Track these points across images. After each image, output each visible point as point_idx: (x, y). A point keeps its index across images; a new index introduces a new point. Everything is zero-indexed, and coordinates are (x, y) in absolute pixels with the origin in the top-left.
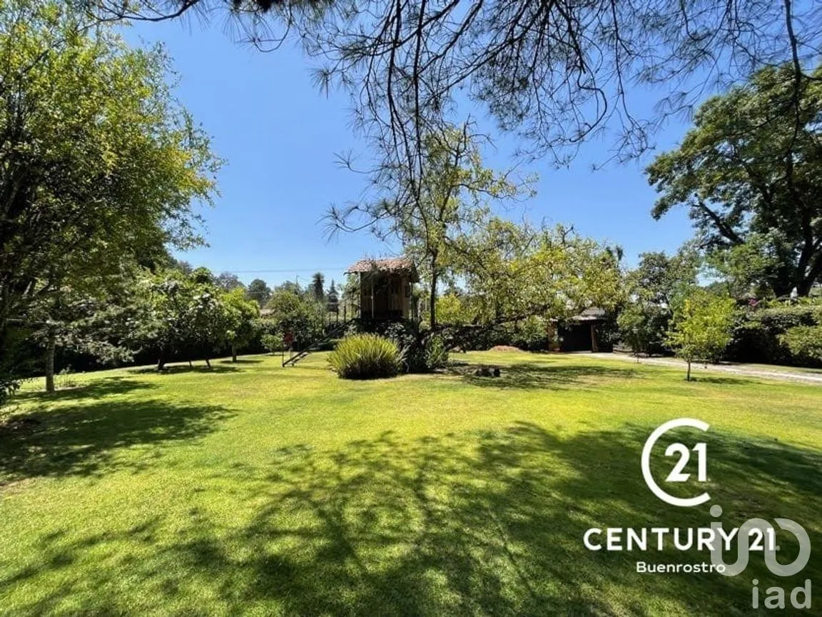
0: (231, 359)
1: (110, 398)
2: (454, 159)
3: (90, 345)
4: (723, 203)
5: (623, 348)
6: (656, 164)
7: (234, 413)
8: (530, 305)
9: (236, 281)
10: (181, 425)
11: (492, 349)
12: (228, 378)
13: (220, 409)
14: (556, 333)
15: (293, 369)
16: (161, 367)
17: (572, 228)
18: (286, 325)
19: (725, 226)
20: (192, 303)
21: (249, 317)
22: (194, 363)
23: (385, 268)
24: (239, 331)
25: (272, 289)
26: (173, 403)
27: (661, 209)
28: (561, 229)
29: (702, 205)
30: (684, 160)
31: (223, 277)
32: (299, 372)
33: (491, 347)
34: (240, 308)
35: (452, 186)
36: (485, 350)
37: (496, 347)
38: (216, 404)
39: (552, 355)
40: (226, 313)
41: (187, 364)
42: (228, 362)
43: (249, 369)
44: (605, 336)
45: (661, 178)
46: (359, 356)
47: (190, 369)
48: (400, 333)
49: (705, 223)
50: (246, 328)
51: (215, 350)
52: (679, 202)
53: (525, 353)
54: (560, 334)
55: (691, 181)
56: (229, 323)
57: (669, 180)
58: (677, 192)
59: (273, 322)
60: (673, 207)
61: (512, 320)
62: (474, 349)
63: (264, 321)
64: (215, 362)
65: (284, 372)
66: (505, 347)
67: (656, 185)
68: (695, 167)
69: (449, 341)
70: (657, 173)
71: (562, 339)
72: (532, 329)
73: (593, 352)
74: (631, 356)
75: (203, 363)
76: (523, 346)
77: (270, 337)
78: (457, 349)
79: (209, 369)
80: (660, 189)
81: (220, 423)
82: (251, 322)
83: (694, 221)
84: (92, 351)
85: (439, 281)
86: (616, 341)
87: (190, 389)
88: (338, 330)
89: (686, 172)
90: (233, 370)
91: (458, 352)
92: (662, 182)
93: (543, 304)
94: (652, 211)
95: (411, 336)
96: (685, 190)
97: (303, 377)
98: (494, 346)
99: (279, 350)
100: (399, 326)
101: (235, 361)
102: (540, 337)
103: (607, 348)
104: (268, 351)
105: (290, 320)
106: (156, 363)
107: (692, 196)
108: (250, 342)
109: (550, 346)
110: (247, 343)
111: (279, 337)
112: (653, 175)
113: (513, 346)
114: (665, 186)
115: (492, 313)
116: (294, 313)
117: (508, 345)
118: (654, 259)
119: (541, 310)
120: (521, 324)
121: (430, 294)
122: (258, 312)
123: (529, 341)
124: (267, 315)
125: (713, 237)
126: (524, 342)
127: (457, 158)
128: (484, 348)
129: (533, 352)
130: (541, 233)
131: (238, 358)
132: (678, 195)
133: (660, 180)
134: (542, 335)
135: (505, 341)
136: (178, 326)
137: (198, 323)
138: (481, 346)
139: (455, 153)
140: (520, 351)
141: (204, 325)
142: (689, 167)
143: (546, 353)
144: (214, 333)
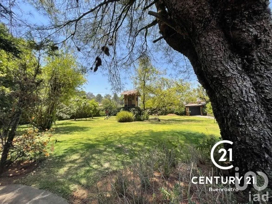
0: (91, 118)
1: (68, 125)
3: (61, 115)
7: (93, 128)
9: (92, 94)
10: (83, 129)
12: (91, 122)
13: (90, 127)
14: (189, 110)
15: (107, 120)
16: (75, 120)
18: (106, 108)
20: (82, 104)
21: (96, 107)
22: (83, 119)
23: (130, 93)
24: (93, 111)
25: (103, 97)
26: (80, 126)
31: (88, 94)
32: (108, 121)
33: (167, 114)
34: (93, 105)
36: (166, 115)
37: (169, 114)
38: (89, 127)
40: (90, 106)
41: (81, 119)
42: (91, 119)
43: (96, 120)
46: (122, 117)
47: (82, 120)
48: (134, 111)
50: (95, 110)
51: (87, 116)
56: (91, 109)
59: (103, 108)
62: (162, 115)
63: (100, 108)
64: (87, 119)
65: (105, 121)
69: (150, 113)
72: (180, 109)
73: (201, 115)
75: (85, 119)
76: (177, 114)
77: (102, 112)
79: (86, 120)
81: (90, 129)
82: (97, 108)
84: (62, 116)
87: (83, 124)
88: (119, 110)
90: (92, 120)
91: (157, 116)
97: (109, 122)
98: (168, 114)
99: (104, 116)
100: (134, 109)
101: (92, 118)
102: (182, 111)
103: (205, 114)
104: (101, 116)
105: (107, 107)
106: (74, 119)
108: (96, 113)
109: (186, 114)
110: (95, 114)
111: (104, 112)
116: (108, 105)
117: (173, 114)
122: (98, 105)
123: (179, 112)
124: (101, 106)
128: (165, 115)
129: (181, 116)
131: (93, 118)
135: (172, 112)
136: (79, 110)
137: (83, 109)
141: (85, 109)
144: (87, 111)
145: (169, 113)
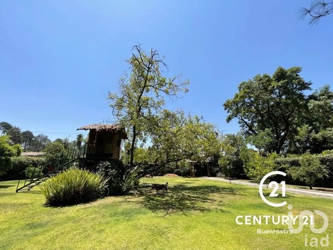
2: (146, 72)
4: (248, 119)
5: (221, 175)
6: (226, 103)
8: (184, 153)
11: (165, 175)
14: (193, 168)
17: (202, 117)
19: (251, 127)
23: (104, 128)
27: (229, 119)
28: (197, 118)
29: (242, 119)
30: (235, 103)
35: (145, 86)
39: (192, 179)
44: (213, 169)
45: (229, 108)
48: (107, 168)
49: (244, 126)
52: (235, 117)
53: (180, 177)
54: (195, 168)
55: (238, 111)
57: (231, 109)
58: (234, 114)
60: (233, 119)
61: (175, 161)
62: (156, 175)
63: (36, 159)
66: (171, 174)
67: (227, 110)
68: (239, 106)
69: (141, 173)
70: (227, 106)
71: (196, 171)
72: (183, 166)
73: (209, 177)
74: (225, 179)
76: (179, 174)
78: (148, 175)
80: (228, 112)
83: (240, 125)
85: (137, 138)
86: (217, 172)
89: (236, 107)
91: (149, 177)
92: (229, 109)
93: (191, 152)
94: (226, 120)
95: (114, 170)
96: (237, 113)
100: (107, 163)
102: (186, 169)
103: (214, 175)
107: (238, 116)
109: (191, 174)
112: (225, 107)
113: (175, 174)
114: (230, 111)
115: (165, 157)
117: (173, 174)
118: (231, 137)
119: (189, 156)
120: (179, 163)
121: (131, 145)
123: (182, 171)
124: (42, 155)
125: (247, 131)
126: (180, 172)
127: (148, 71)
128: (162, 175)
129: (184, 177)
130: (188, 119)
132: (234, 115)
133: (228, 109)
134: (188, 169)
135: (171, 171)
138: (160, 174)
139: (147, 69)
140: (178, 176)
142: (237, 105)
143: (189, 177)
145: (168, 173)
